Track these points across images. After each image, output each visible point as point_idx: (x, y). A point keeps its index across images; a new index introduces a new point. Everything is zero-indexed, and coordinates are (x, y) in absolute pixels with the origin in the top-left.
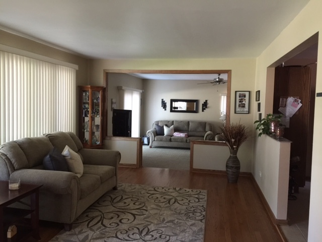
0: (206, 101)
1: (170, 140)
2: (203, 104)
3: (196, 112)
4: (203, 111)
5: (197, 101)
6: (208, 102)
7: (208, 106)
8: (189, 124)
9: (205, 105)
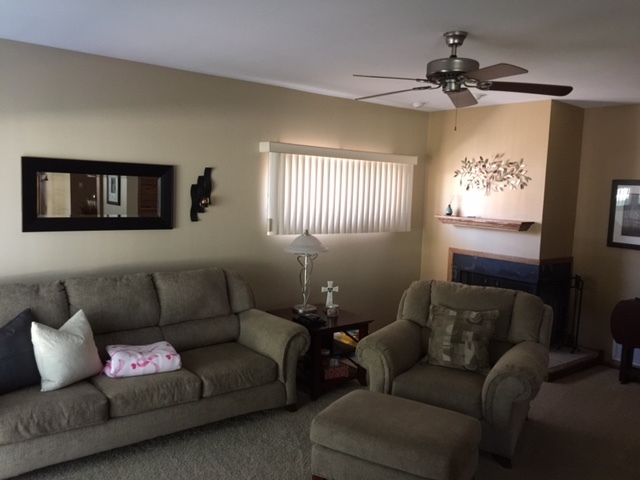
0: (208, 171)
1: (108, 413)
2: (193, 186)
3: (166, 222)
4: (194, 218)
5: (166, 173)
6: (214, 176)
7: (214, 194)
8: (155, 288)
9: (203, 190)
